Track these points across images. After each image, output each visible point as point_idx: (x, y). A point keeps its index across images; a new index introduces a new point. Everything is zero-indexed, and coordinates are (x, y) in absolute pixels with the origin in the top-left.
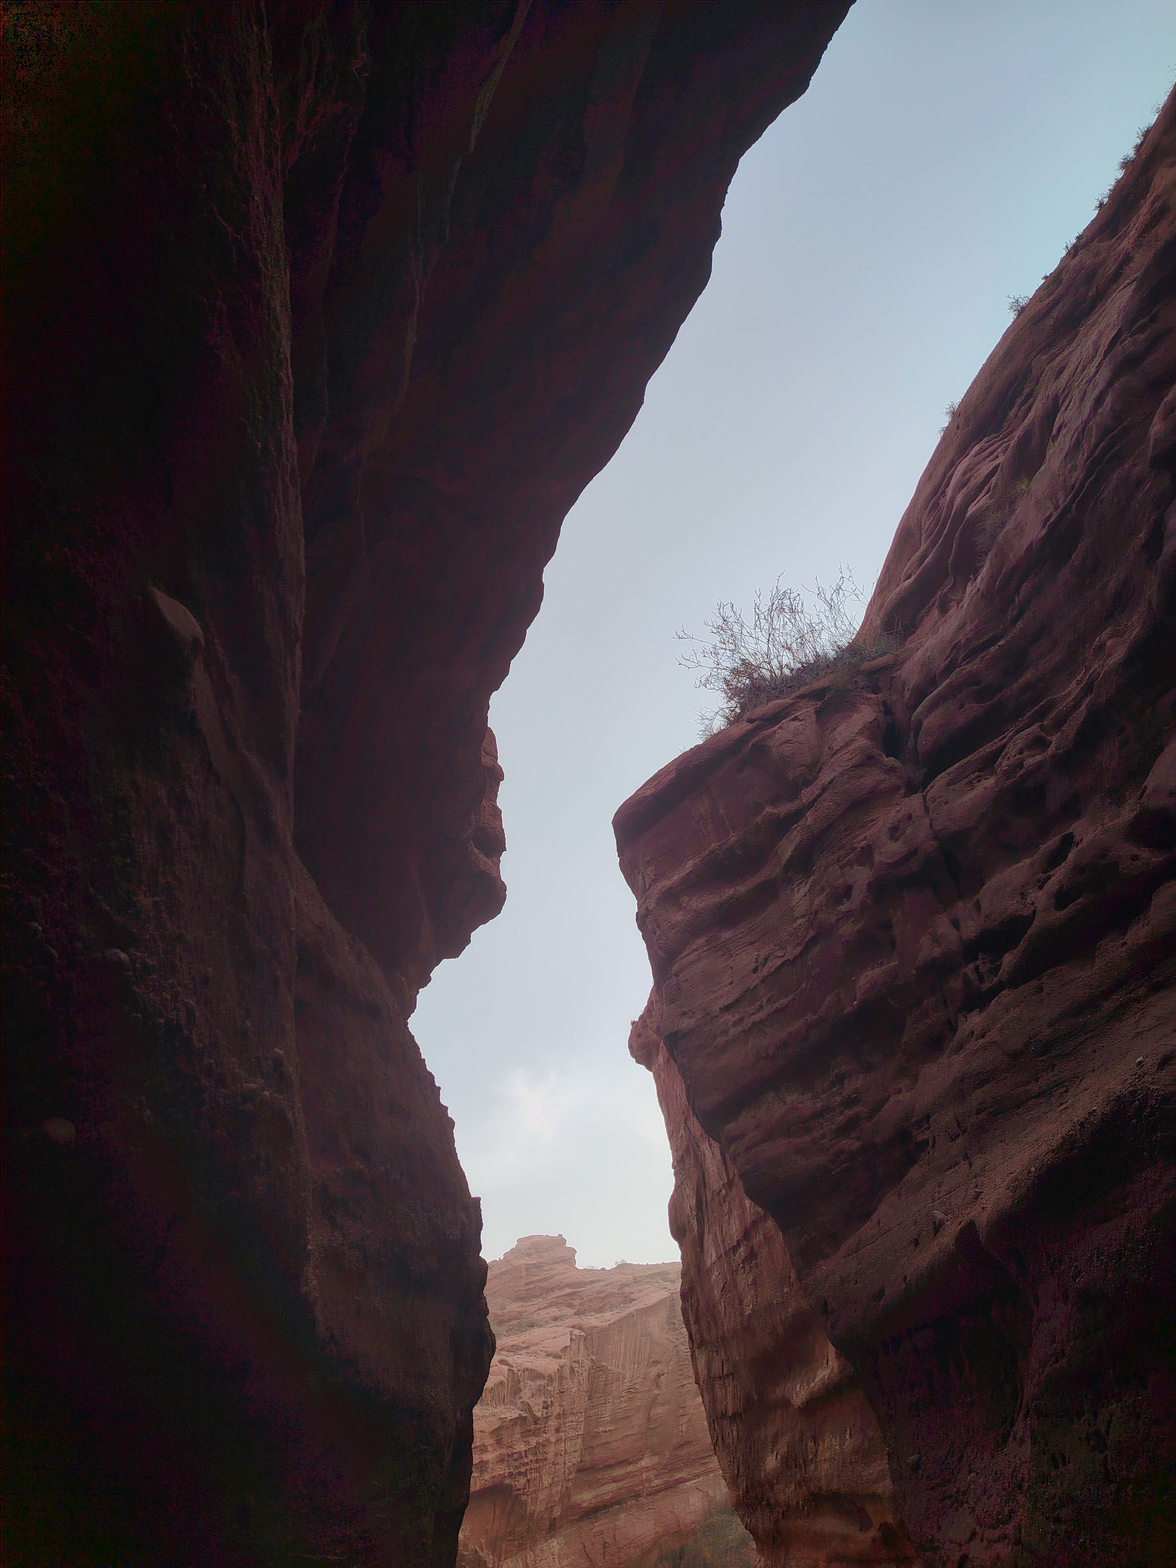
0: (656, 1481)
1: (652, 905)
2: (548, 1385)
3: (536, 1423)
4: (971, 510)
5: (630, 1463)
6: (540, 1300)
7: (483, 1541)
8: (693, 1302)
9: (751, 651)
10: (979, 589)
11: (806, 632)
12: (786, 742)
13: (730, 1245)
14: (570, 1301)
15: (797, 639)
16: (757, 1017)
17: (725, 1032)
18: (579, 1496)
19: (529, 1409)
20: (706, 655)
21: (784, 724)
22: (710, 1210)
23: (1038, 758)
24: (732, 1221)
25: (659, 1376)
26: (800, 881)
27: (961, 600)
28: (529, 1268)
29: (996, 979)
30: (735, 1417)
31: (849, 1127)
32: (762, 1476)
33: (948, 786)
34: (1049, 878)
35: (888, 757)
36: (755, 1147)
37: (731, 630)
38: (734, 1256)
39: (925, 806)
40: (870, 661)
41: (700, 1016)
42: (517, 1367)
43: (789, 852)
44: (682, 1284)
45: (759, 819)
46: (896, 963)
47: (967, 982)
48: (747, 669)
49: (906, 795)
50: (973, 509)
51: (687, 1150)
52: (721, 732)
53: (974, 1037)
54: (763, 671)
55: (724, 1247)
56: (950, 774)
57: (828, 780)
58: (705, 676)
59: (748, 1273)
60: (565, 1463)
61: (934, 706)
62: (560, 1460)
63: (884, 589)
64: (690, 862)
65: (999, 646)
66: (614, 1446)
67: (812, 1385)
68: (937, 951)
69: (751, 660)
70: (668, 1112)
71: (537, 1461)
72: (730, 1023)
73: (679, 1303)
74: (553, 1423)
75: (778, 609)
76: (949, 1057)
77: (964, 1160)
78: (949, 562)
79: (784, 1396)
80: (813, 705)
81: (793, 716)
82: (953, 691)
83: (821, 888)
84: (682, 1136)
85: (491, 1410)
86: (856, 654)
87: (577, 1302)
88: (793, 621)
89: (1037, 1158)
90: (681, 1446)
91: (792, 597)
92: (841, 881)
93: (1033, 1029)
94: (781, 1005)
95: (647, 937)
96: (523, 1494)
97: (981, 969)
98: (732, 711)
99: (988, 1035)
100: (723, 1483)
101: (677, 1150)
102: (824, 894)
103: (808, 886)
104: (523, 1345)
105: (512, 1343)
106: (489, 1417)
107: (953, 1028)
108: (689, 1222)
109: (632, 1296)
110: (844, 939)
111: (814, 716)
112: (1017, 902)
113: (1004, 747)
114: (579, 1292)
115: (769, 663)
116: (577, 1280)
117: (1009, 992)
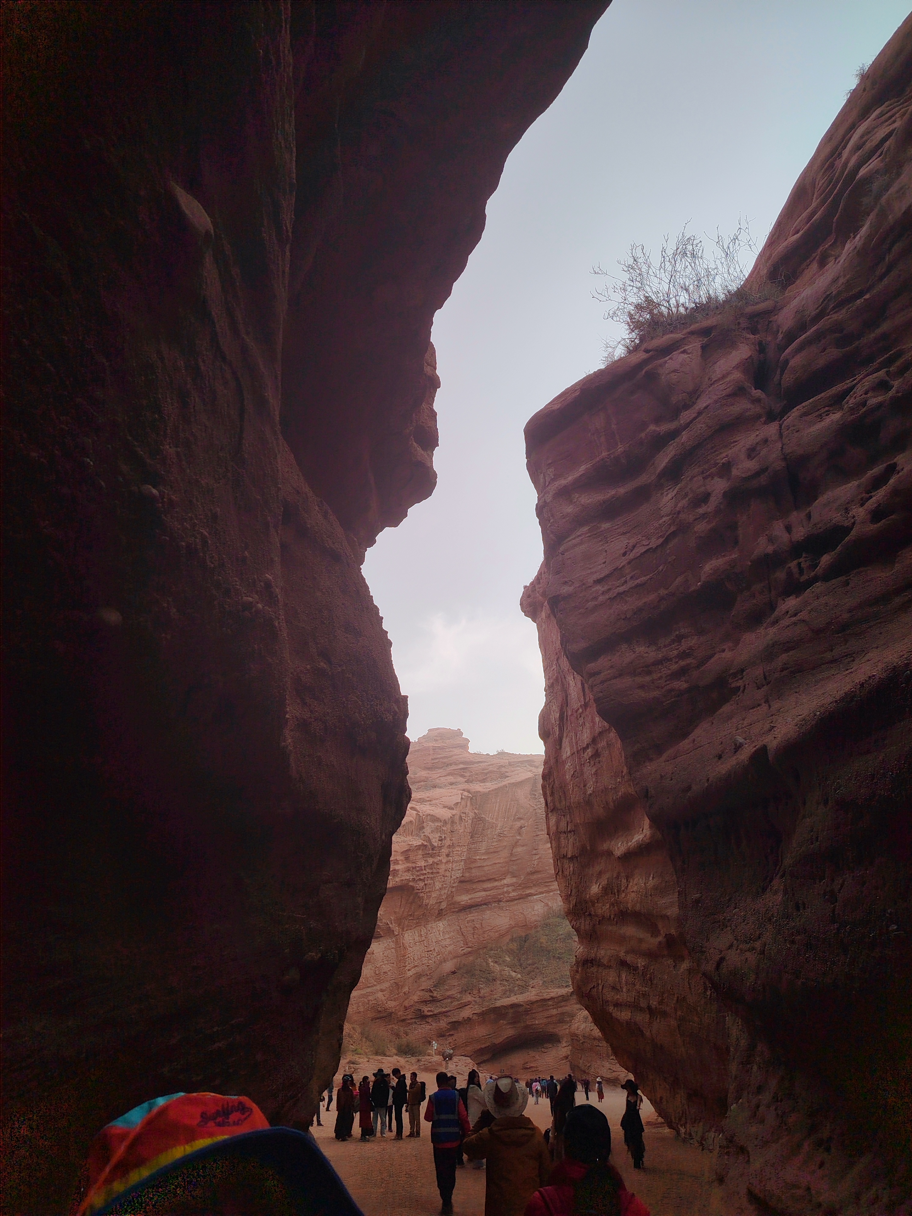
0: (513, 893)
1: (549, 498)
2: (443, 826)
3: (433, 849)
4: (862, 172)
5: (496, 880)
6: (441, 771)
7: (392, 918)
8: (550, 781)
9: (654, 290)
10: (856, 247)
11: (703, 276)
12: (675, 371)
13: (581, 747)
14: (463, 773)
15: (694, 281)
16: (621, 589)
17: (596, 598)
18: (459, 897)
19: (429, 840)
20: (616, 290)
21: (674, 356)
22: (569, 722)
23: (880, 399)
24: (585, 730)
25: (521, 827)
26: (669, 487)
27: (839, 256)
28: (435, 749)
29: (812, 574)
30: (572, 859)
31: (682, 672)
32: (588, 897)
33: (801, 417)
34: (871, 497)
35: (756, 390)
36: (609, 681)
37: (640, 269)
38: (583, 754)
39: (780, 432)
40: (753, 305)
41: (578, 585)
42: (422, 813)
43: (664, 463)
44: (544, 769)
45: (643, 435)
46: (736, 556)
47: (790, 574)
48: (649, 305)
49: (765, 423)
50: (864, 172)
51: (557, 679)
52: (621, 359)
53: (788, 616)
54: (663, 308)
55: (577, 748)
56: (804, 408)
57: (705, 405)
58: (613, 310)
59: (592, 766)
60: (451, 877)
61: (800, 349)
62: (448, 874)
63: (774, 242)
64: (583, 467)
65: (864, 299)
66: (486, 869)
67: (630, 844)
68: (770, 549)
69: (653, 297)
70: (545, 653)
71: (432, 873)
72: (600, 592)
73: (540, 781)
74: (445, 851)
75: (682, 253)
76: (766, 628)
77: (765, 702)
78: (834, 221)
79: (609, 849)
80: (700, 341)
81: (682, 350)
82: (819, 336)
83: (685, 493)
84: (554, 669)
85: (403, 838)
86: (742, 298)
87: (467, 774)
88: (693, 265)
89: (822, 706)
90: (533, 873)
91: (695, 243)
92: (702, 489)
93: (836, 613)
94: (641, 581)
95: (543, 523)
96: (421, 893)
97: (802, 565)
98: (632, 341)
99: (799, 614)
100: (559, 899)
101: (549, 679)
102: (687, 499)
103: (675, 492)
104: (428, 799)
105: (420, 797)
106: (401, 842)
107: (772, 607)
108: (553, 728)
109: (507, 774)
110: (697, 535)
111: (700, 350)
112: (841, 515)
113: (854, 386)
114: (470, 768)
115: (668, 302)
116: (468, 760)
117: (822, 584)
